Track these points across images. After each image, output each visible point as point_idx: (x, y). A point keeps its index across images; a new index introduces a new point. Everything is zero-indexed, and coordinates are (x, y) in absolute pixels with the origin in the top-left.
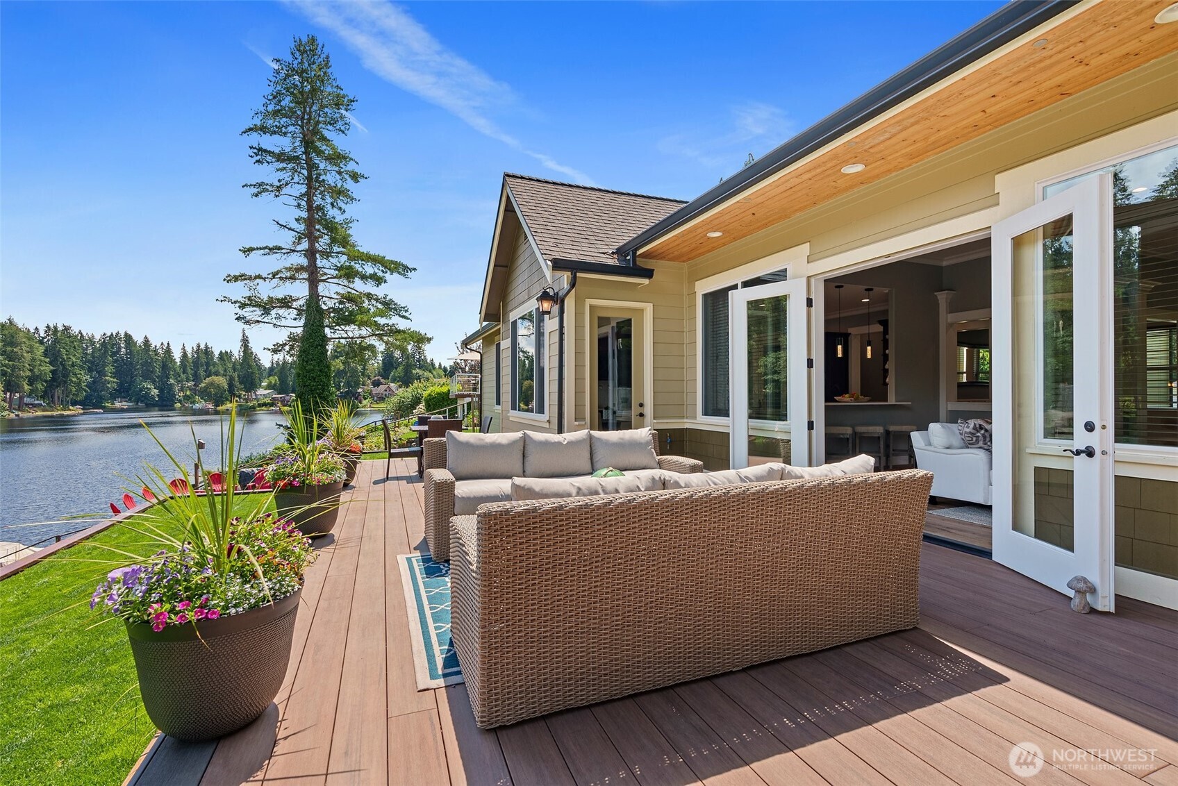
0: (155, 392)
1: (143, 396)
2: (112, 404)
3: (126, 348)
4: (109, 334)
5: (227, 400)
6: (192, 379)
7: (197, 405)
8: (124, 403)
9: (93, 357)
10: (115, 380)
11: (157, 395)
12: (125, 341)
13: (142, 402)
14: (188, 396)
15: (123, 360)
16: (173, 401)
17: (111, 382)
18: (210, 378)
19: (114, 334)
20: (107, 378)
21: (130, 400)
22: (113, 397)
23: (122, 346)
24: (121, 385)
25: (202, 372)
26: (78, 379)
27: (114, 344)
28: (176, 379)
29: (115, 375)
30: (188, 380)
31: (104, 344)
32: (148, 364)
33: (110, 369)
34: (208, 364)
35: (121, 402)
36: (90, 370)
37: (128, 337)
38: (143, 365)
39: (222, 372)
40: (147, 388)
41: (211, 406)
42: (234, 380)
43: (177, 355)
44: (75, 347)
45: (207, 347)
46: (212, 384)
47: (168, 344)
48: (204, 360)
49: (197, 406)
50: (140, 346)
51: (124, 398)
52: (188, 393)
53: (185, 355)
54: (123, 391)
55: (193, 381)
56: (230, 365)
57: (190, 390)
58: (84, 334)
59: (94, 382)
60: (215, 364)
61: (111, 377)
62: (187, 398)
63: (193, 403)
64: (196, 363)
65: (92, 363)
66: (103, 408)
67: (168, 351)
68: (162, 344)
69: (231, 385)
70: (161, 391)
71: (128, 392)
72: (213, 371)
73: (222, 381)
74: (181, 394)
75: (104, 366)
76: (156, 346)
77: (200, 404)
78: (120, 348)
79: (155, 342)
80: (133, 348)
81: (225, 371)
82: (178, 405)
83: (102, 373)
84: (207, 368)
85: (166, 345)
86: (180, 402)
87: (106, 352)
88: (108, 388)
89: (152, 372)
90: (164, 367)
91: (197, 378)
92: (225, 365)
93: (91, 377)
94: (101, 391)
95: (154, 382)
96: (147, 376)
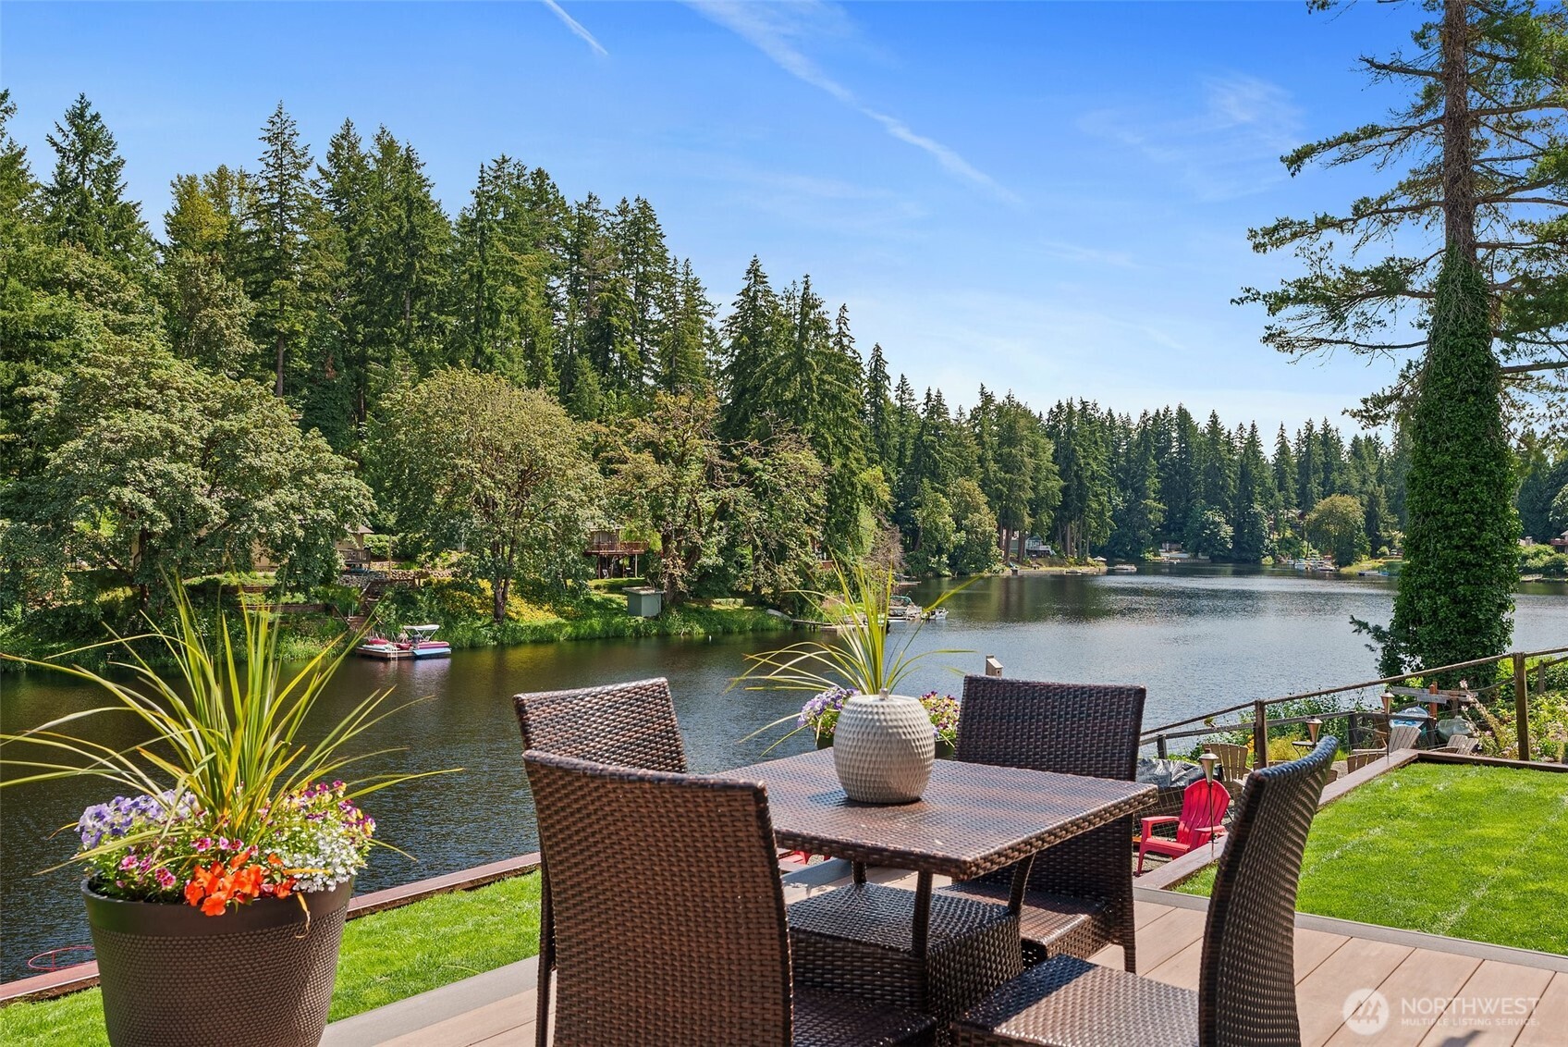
0: (1227, 531)
1: (1206, 540)
2: (1155, 555)
3: (1180, 439)
4: (1152, 413)
5: (1363, 551)
6: (1295, 502)
7: (1304, 562)
8: (1174, 554)
9: (1128, 461)
10: (1161, 506)
11: (1232, 538)
12: (1178, 425)
13: (1204, 551)
14: (1288, 541)
15: (1174, 465)
16: (1259, 551)
17: (1155, 508)
18: (1327, 500)
19: (1162, 412)
20: (1149, 502)
21: (1184, 549)
22: (1158, 542)
23: (1174, 435)
24: (1169, 515)
25: (1314, 486)
26: (1101, 504)
27: (1160, 434)
28: (1266, 502)
29: (1162, 495)
30: (1288, 504)
31: (1144, 433)
32: (1216, 471)
33: (1153, 483)
34: (1328, 467)
35: (1170, 551)
36: (1123, 486)
37: (1183, 415)
38: (1207, 474)
39: (1357, 485)
40: (1214, 523)
41: (1329, 566)
42: (1378, 504)
43: (1269, 451)
44: (1096, 443)
45: (1326, 428)
46: (1330, 514)
47: (1253, 426)
48: (1319, 460)
49: (1303, 564)
50: (1203, 435)
51: (1176, 542)
52: (1288, 534)
53: (1283, 449)
54: (1176, 529)
55: (1298, 506)
56: (1372, 469)
57: (1292, 527)
58: (1116, 415)
59: (1129, 510)
60: (1342, 468)
61: (1155, 500)
62: (1286, 544)
63: (1297, 556)
64: (1305, 466)
65: (1127, 471)
66: (1139, 561)
67: (1253, 443)
68: (1241, 427)
69: (1371, 517)
70: (1238, 529)
71: (1181, 530)
72: (1338, 483)
73: (1352, 507)
74: (1275, 537)
75: (1144, 477)
76: (1229, 433)
77: (1311, 558)
78: (1170, 441)
79: (1229, 424)
80: (1192, 440)
81: (1364, 482)
82: (1268, 560)
83: (1140, 493)
84: (1327, 478)
85: (1249, 429)
86: (1272, 552)
87: (1147, 449)
88: (1151, 523)
89: (1222, 488)
90: (1245, 476)
91: (1305, 502)
92: (1363, 468)
93: (1125, 501)
94: (1139, 528)
95: (1225, 509)
96: (1213, 499)
